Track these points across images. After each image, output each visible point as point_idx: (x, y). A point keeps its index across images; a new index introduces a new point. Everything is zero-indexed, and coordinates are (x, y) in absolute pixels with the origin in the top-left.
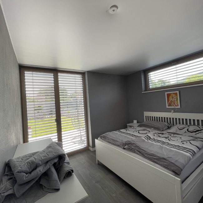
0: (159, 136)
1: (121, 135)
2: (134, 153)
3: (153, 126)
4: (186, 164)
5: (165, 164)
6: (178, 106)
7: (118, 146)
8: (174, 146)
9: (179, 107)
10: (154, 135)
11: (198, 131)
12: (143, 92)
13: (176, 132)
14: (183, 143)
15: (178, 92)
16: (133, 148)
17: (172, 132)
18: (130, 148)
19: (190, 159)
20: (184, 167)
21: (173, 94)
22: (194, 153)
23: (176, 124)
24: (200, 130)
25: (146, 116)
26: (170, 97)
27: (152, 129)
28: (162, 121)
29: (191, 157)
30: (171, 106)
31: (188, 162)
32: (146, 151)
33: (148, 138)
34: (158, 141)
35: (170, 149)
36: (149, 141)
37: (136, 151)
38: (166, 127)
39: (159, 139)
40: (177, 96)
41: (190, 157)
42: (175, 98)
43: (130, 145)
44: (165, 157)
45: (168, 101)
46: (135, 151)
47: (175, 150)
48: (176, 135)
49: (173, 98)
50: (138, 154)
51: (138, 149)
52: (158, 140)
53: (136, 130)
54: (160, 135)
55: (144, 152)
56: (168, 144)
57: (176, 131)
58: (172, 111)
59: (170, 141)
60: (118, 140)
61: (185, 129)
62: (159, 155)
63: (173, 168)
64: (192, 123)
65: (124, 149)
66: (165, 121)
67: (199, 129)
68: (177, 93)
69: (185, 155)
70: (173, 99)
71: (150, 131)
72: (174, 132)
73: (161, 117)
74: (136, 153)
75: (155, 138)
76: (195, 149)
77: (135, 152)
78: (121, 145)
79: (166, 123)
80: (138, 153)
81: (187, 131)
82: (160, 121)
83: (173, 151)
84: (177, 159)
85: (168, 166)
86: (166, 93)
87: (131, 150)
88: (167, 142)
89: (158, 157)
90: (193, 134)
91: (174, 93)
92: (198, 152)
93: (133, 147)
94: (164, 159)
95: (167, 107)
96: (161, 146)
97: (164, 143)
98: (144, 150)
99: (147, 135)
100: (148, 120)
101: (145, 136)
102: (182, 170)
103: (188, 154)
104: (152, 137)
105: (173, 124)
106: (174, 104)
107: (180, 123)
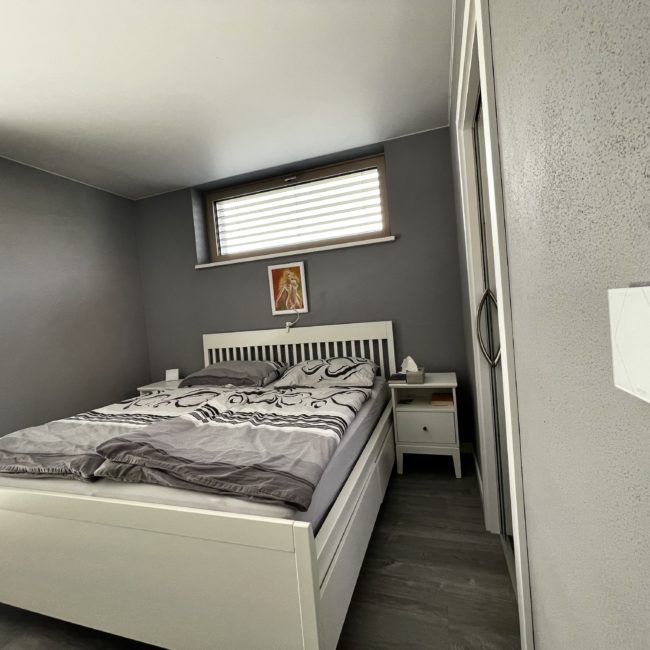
0: (248, 402)
1: (91, 427)
2: (141, 482)
3: (231, 375)
4: (326, 465)
5: (261, 485)
6: (303, 307)
7: (65, 475)
8: (292, 420)
9: (305, 310)
10: (232, 402)
11: (350, 369)
12: (197, 267)
13: (297, 384)
14: (316, 407)
15: (300, 265)
16: (134, 465)
17: (287, 384)
18: (120, 469)
19: (335, 446)
20: (320, 474)
21: (288, 272)
22: (343, 427)
23: (299, 360)
24: (355, 367)
25: (211, 351)
26: (282, 281)
27: (230, 385)
28: (261, 358)
29: (339, 439)
30: (285, 309)
31: (330, 457)
32: (191, 462)
33: (207, 414)
34: (244, 416)
35: (280, 431)
36: (212, 423)
37: (147, 472)
38: (273, 375)
39: (248, 409)
40: (299, 276)
41: (335, 440)
42: (293, 284)
43: (123, 453)
44: (262, 460)
45: (276, 293)
46: (143, 476)
47: (295, 432)
48: (298, 390)
49: (288, 282)
50: (158, 484)
51: (157, 463)
52: (243, 414)
53: (168, 399)
54: (252, 398)
55: (184, 465)
56: (276, 418)
57: (300, 378)
58: (288, 324)
59: (280, 407)
60: (70, 450)
61: (321, 371)
62: (239, 462)
63: (286, 493)
64: (336, 354)
65: (93, 479)
66: (268, 358)
67: (352, 365)
68: (298, 268)
69: (322, 437)
70: (288, 286)
71: (218, 394)
72: (294, 383)
73: (256, 345)
74: (147, 483)
75: (234, 410)
76: (346, 415)
77: (143, 480)
78: (78, 468)
79: (272, 363)
80: (158, 477)
81: (325, 376)
82: (253, 358)
83: (289, 434)
84: (299, 457)
85: (270, 490)
86: (271, 268)
87: (125, 474)
88: (270, 412)
89: (238, 468)
90: (339, 380)
91: (290, 269)
92: (353, 420)
93: (134, 460)
94: (257, 468)
95: (275, 313)
96: (249, 430)
97: (260, 418)
98: (186, 457)
99: (207, 405)
100: (218, 360)
101: (199, 410)
102: (314, 488)
103: (330, 433)
104: (222, 409)
105: (292, 364)
106: (293, 301)
107: (307, 358)
